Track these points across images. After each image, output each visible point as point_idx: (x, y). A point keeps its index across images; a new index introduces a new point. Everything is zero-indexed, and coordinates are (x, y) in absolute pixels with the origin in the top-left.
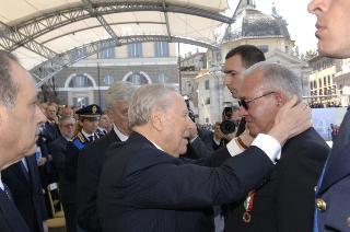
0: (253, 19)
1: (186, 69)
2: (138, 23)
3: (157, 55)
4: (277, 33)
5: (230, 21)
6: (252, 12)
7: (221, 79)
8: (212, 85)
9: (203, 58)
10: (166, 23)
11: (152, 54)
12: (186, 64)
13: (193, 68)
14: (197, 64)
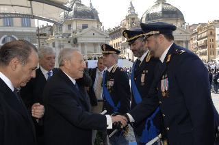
0: (80, 9)
1: (41, 35)
2: (12, 6)
3: (23, 25)
4: (93, 17)
5: (70, 10)
6: (79, 4)
7: (62, 42)
8: (57, 45)
9: (51, 29)
10: (31, 7)
11: (20, 25)
12: (40, 32)
13: (45, 35)
14: (47, 32)
